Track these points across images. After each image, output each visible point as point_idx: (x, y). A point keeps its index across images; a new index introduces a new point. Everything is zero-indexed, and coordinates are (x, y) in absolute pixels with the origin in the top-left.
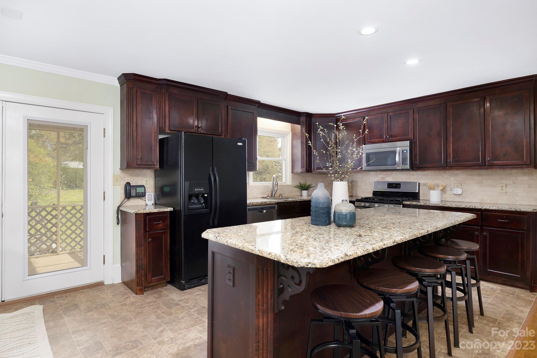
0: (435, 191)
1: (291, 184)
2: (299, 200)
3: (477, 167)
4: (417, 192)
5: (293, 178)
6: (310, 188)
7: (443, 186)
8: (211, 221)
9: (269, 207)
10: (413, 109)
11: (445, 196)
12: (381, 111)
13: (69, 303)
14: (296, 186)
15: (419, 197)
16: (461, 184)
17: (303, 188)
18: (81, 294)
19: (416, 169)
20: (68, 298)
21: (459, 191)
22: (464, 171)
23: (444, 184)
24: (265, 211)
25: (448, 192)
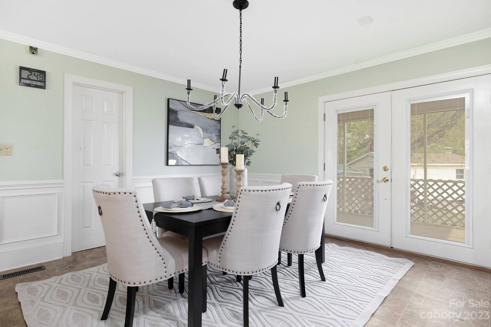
13: (438, 272)
18: (456, 270)
20: (442, 267)
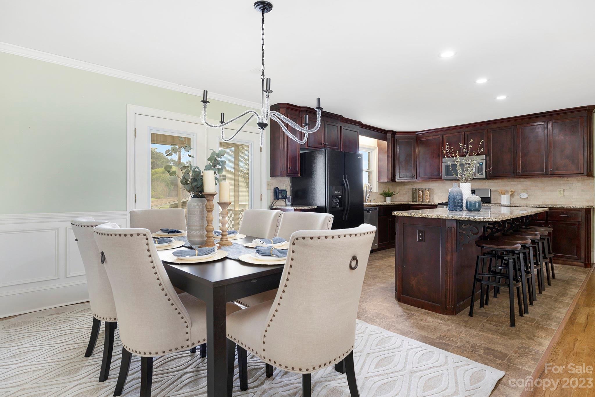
0: (505, 195)
1: (377, 192)
2: (392, 204)
3: (541, 176)
4: (489, 197)
5: (379, 186)
6: (393, 195)
7: (512, 191)
8: (344, 217)
9: (373, 209)
10: (488, 129)
11: (513, 199)
12: (458, 130)
14: (382, 193)
15: (491, 201)
16: (527, 190)
17: (387, 194)
19: (490, 178)
21: (525, 195)
22: (529, 179)
23: (513, 190)
24: (370, 212)
25: (516, 197)
